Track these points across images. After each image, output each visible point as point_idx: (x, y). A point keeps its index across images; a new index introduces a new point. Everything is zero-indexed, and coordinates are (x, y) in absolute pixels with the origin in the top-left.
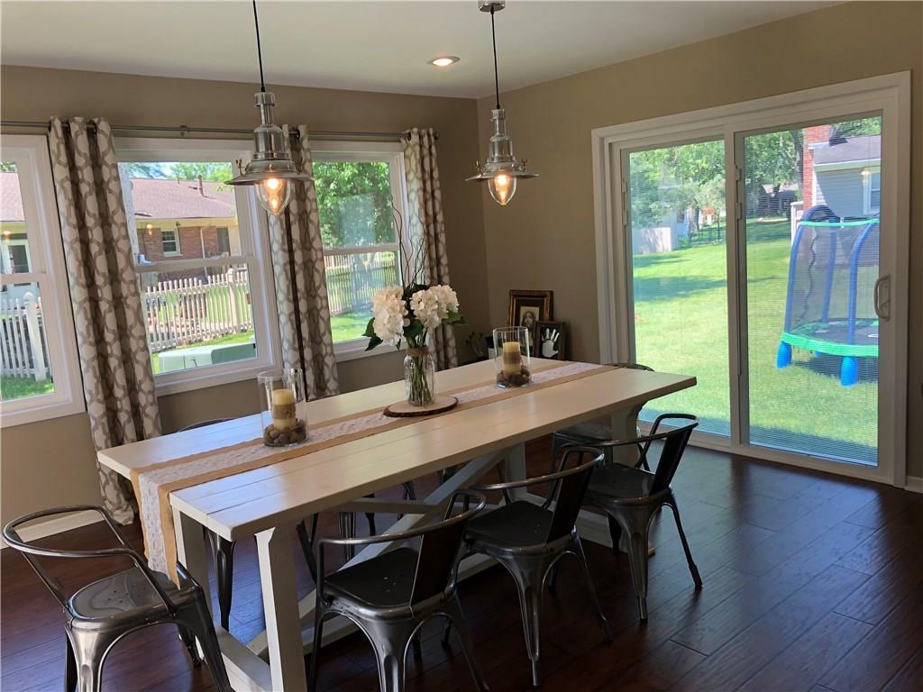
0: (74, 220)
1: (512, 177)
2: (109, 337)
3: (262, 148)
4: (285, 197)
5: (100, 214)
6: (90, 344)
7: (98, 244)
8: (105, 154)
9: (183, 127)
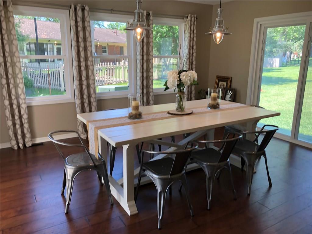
0: (75, 39)
1: (222, 34)
2: (83, 79)
3: (136, 18)
4: (142, 36)
5: (84, 38)
6: (78, 80)
7: (82, 47)
8: (87, 17)
9: (112, 10)
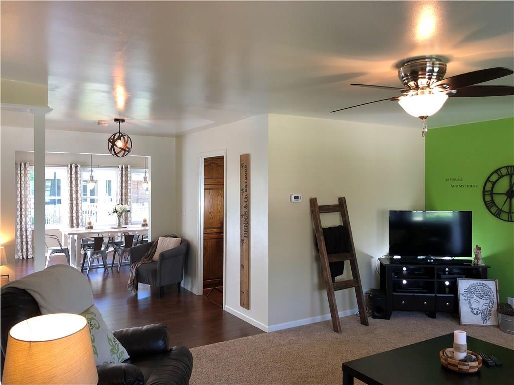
2: (74, 212)
5: (76, 185)
6: (70, 213)
8: (79, 171)
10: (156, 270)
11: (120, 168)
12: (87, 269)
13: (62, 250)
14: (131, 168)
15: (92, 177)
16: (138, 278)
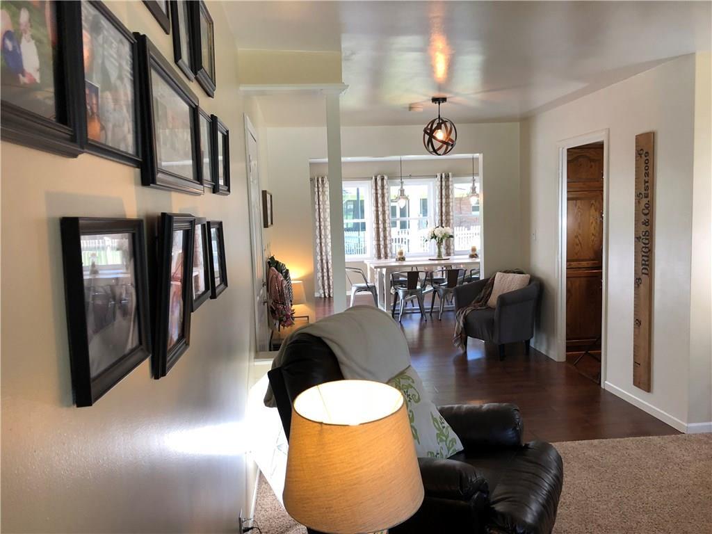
0: (375, 205)
2: (381, 239)
5: (382, 203)
6: (376, 240)
8: (385, 184)
10: (493, 320)
11: (439, 177)
12: (399, 314)
13: (368, 288)
14: (454, 176)
15: (402, 191)
16: (468, 330)
